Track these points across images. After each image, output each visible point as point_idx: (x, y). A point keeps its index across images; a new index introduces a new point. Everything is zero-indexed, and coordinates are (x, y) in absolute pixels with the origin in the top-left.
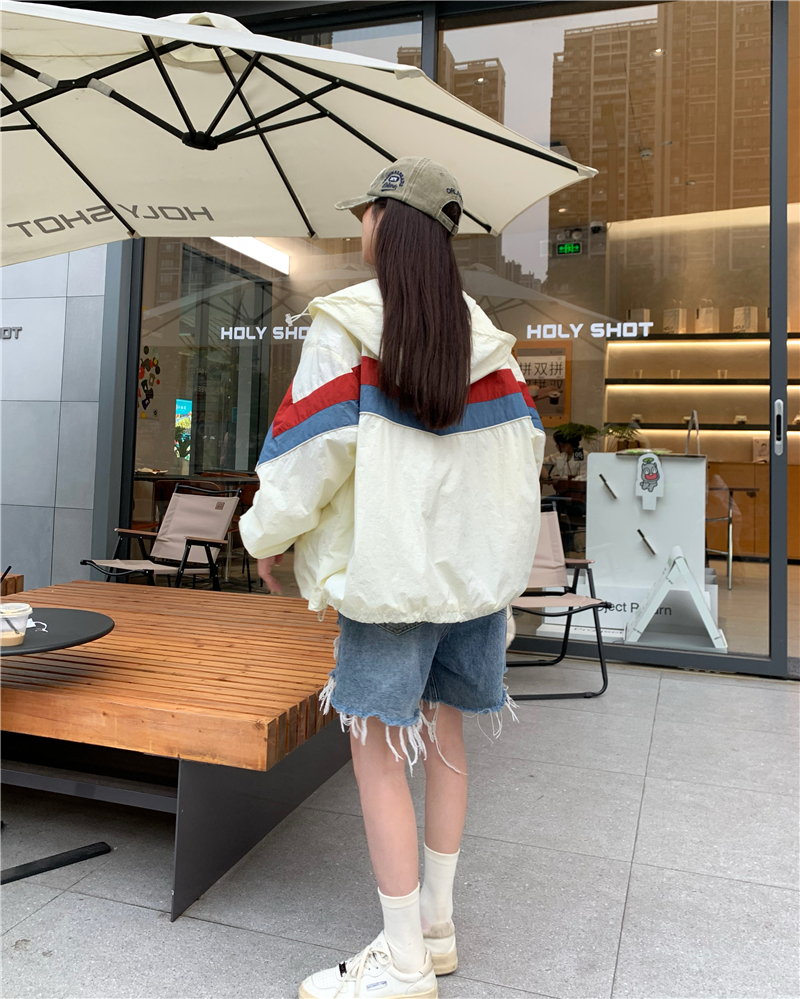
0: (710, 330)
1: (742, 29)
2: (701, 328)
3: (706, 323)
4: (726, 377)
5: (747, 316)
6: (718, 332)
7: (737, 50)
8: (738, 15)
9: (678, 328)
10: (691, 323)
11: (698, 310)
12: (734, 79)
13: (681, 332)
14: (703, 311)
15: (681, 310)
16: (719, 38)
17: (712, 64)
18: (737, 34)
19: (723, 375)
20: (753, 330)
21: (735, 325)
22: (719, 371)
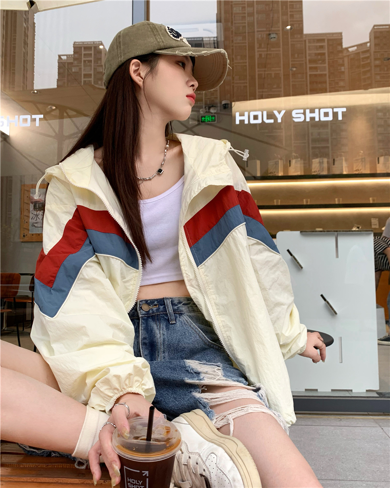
0: (299, 173)
1: (260, 47)
2: (292, 172)
3: (296, 168)
4: (309, 203)
5: (321, 163)
6: (303, 174)
7: (258, 58)
8: (257, 38)
9: (278, 172)
10: (286, 168)
11: (290, 161)
12: (257, 73)
13: (280, 175)
14: (293, 162)
15: (280, 161)
16: (249, 50)
17: (245, 64)
18: (258, 48)
19: (307, 202)
20: (325, 173)
21: (313, 171)
22: (304, 200)
